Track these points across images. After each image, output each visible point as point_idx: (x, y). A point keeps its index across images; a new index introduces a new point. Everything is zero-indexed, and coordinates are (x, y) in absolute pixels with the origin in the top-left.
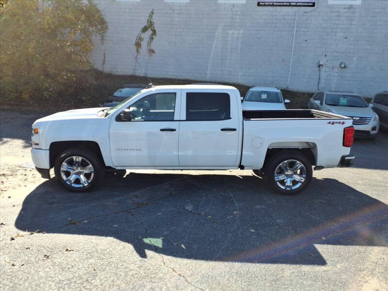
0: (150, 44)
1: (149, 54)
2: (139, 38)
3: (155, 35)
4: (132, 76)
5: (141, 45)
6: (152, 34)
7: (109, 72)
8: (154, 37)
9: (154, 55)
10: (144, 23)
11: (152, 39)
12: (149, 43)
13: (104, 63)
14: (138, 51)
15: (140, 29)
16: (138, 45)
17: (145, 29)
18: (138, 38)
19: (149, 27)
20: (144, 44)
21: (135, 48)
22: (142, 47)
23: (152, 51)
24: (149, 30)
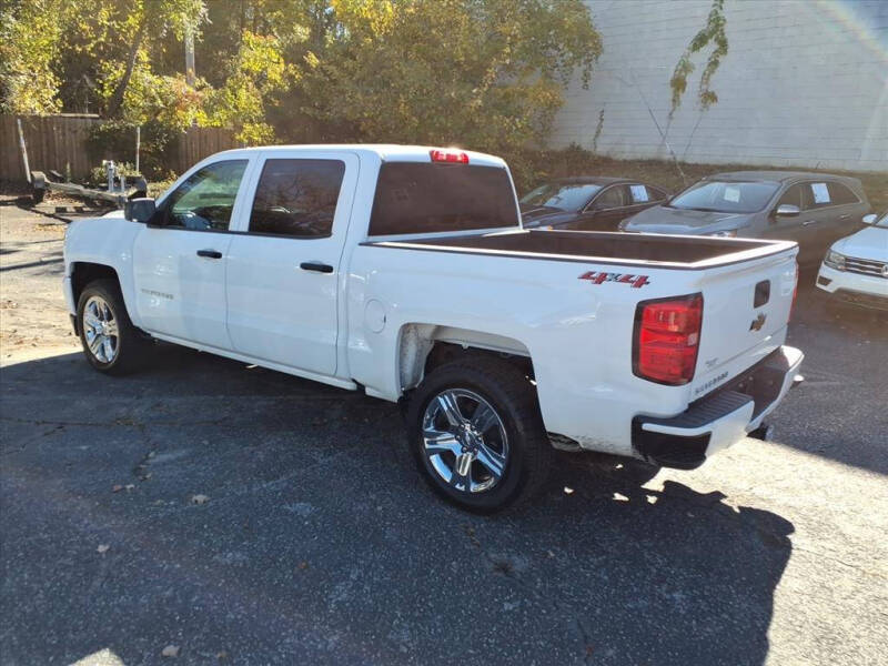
0: (708, 79)
1: (700, 105)
2: (684, 66)
3: (725, 52)
4: (654, 161)
5: (685, 83)
6: (716, 51)
7: (605, 155)
8: (721, 59)
9: (713, 106)
10: (701, 25)
11: (714, 64)
12: (706, 78)
13: (598, 133)
14: (675, 101)
15: (688, 41)
16: (679, 84)
17: (700, 41)
18: (680, 67)
19: (712, 33)
20: (693, 80)
21: (669, 92)
22: (687, 89)
23: (709, 97)
24: (711, 41)
